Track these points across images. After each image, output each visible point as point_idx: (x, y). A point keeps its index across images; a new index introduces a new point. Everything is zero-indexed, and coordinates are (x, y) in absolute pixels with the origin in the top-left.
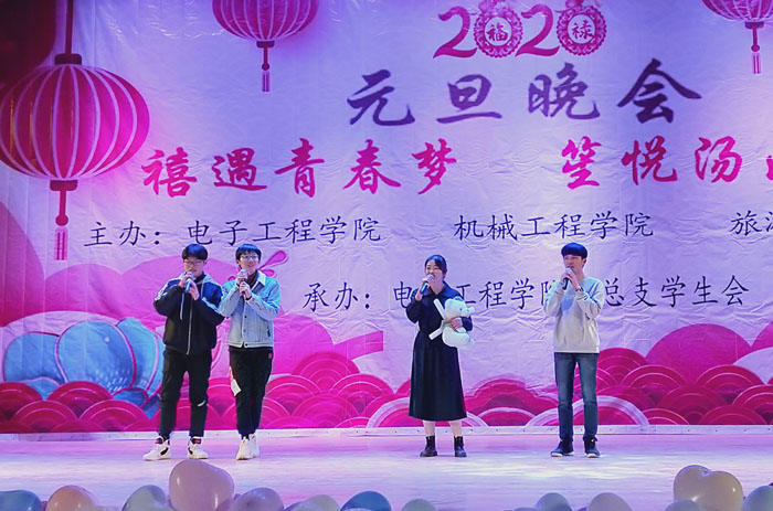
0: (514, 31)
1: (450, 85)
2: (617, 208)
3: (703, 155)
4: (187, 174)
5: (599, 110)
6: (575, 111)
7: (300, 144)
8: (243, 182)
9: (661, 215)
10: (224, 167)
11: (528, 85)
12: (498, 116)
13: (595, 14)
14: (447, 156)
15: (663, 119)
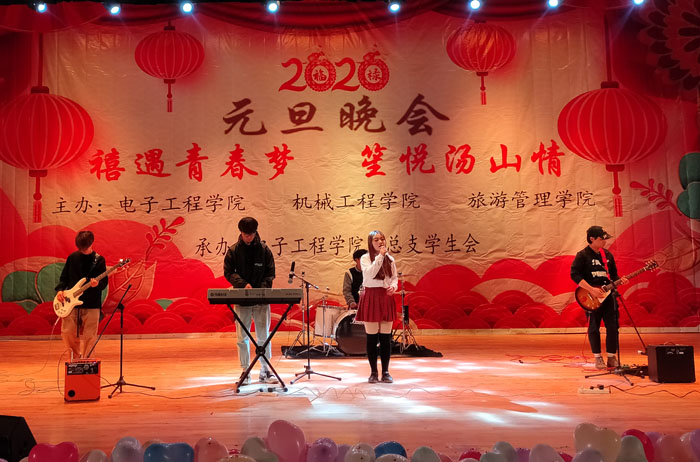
0: (330, 74)
1: (289, 109)
2: (397, 190)
3: (451, 156)
4: (119, 166)
5: (386, 126)
6: (370, 127)
7: (192, 147)
8: (155, 171)
9: (425, 195)
10: (143, 161)
11: (339, 111)
12: (321, 129)
13: (382, 65)
14: (288, 155)
15: (425, 133)
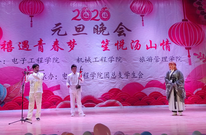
0: (90, 15)
1: (75, 27)
2: (114, 56)
3: (133, 44)
4: (12, 47)
5: (109, 33)
6: (104, 33)
7: (40, 40)
8: (26, 49)
9: (124, 57)
10: (21, 45)
11: (93, 27)
12: (86, 34)
13: (108, 12)
14: (75, 43)
15: (123, 36)
